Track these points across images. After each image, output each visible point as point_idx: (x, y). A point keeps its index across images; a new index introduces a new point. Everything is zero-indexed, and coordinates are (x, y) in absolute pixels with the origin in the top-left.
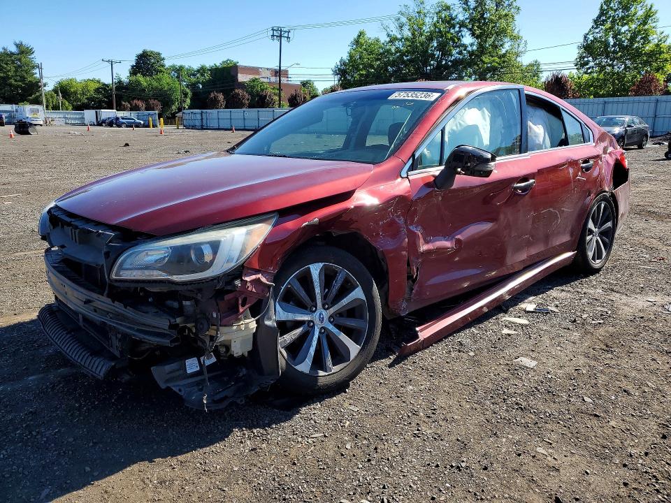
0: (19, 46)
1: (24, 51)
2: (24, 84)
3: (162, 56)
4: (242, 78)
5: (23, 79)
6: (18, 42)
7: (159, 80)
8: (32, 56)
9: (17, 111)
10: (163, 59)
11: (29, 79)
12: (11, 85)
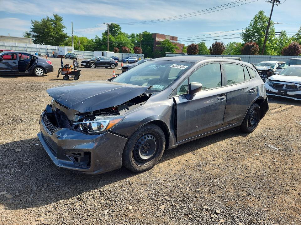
0: (55, 16)
1: (58, 19)
2: (58, 35)
3: (120, 27)
4: (158, 40)
5: (57, 33)
6: (55, 14)
7: (120, 38)
8: (62, 22)
9: (58, 50)
10: (120, 28)
11: (61, 33)
12: (51, 36)
